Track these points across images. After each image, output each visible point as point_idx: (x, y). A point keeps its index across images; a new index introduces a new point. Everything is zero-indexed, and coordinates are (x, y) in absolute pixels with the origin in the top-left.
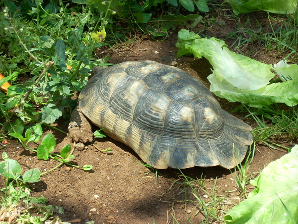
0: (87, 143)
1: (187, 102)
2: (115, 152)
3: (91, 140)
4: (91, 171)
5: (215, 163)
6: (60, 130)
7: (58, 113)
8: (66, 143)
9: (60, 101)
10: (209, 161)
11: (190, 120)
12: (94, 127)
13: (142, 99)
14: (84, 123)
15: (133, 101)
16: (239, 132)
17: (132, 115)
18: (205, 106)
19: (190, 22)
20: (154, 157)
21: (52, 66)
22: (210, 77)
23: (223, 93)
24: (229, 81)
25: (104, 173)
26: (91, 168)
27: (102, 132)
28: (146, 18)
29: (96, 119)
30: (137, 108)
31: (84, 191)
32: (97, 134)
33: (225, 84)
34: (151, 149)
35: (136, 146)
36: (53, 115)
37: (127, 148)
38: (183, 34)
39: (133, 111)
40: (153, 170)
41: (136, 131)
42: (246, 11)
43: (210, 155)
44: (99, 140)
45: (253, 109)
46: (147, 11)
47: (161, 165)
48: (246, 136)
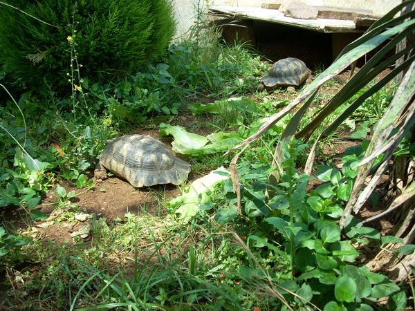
0: (104, 179)
1: (153, 152)
2: (118, 182)
3: (106, 177)
4: (104, 192)
5: (169, 182)
6: (90, 172)
7: (88, 165)
8: (94, 179)
9: (90, 158)
10: (165, 181)
11: (154, 161)
12: (108, 171)
13: (129, 152)
14: (102, 169)
15: (125, 154)
16: (183, 167)
17: (124, 161)
18: (162, 153)
19: (168, 120)
20: (136, 182)
21: (83, 139)
22: (173, 143)
23: (180, 151)
24: (183, 145)
25: (111, 192)
26: (104, 190)
27: (112, 173)
28: (144, 119)
29: (107, 166)
30: (127, 157)
31: (100, 201)
32: (110, 175)
33: (181, 147)
34: (134, 178)
35: (128, 178)
36: (85, 166)
37: (124, 180)
38: (162, 125)
39: (125, 158)
40: (136, 189)
41: (127, 169)
42: (199, 113)
43: (166, 178)
44: (111, 177)
45: (193, 157)
46: (144, 116)
47: (140, 185)
48: (186, 169)
